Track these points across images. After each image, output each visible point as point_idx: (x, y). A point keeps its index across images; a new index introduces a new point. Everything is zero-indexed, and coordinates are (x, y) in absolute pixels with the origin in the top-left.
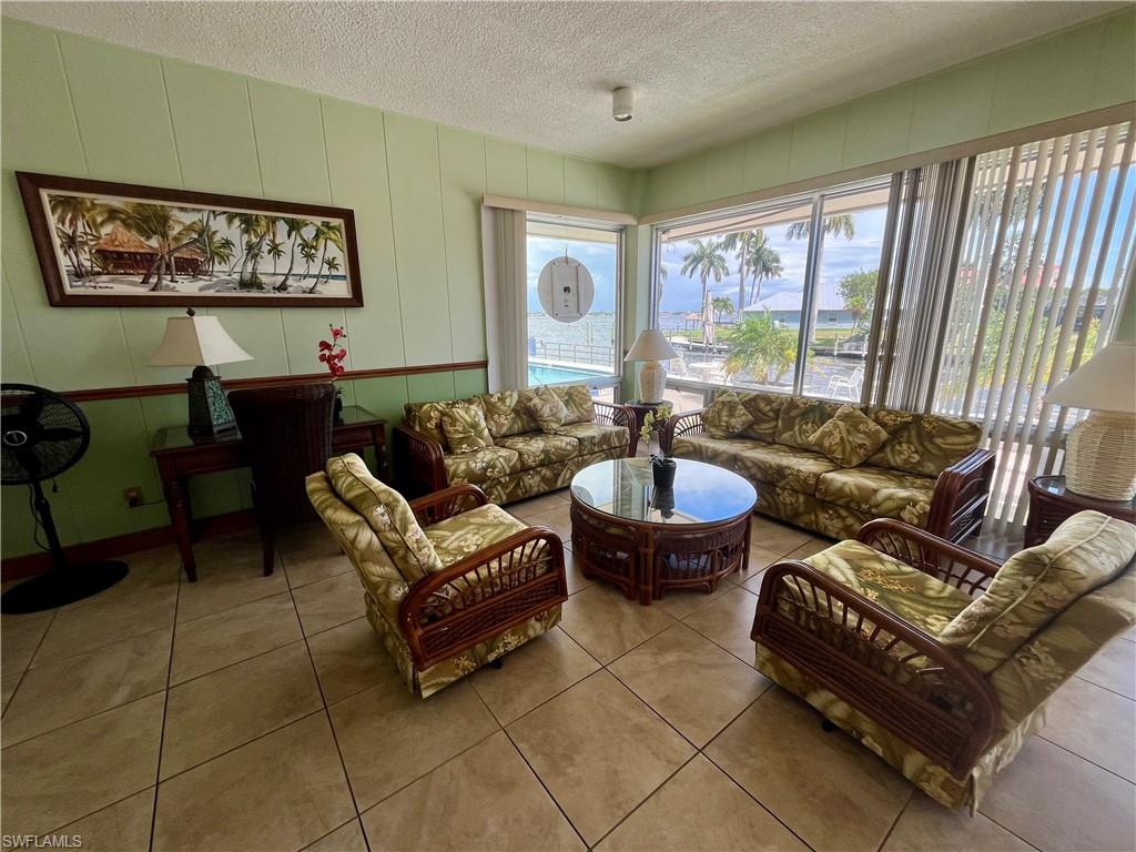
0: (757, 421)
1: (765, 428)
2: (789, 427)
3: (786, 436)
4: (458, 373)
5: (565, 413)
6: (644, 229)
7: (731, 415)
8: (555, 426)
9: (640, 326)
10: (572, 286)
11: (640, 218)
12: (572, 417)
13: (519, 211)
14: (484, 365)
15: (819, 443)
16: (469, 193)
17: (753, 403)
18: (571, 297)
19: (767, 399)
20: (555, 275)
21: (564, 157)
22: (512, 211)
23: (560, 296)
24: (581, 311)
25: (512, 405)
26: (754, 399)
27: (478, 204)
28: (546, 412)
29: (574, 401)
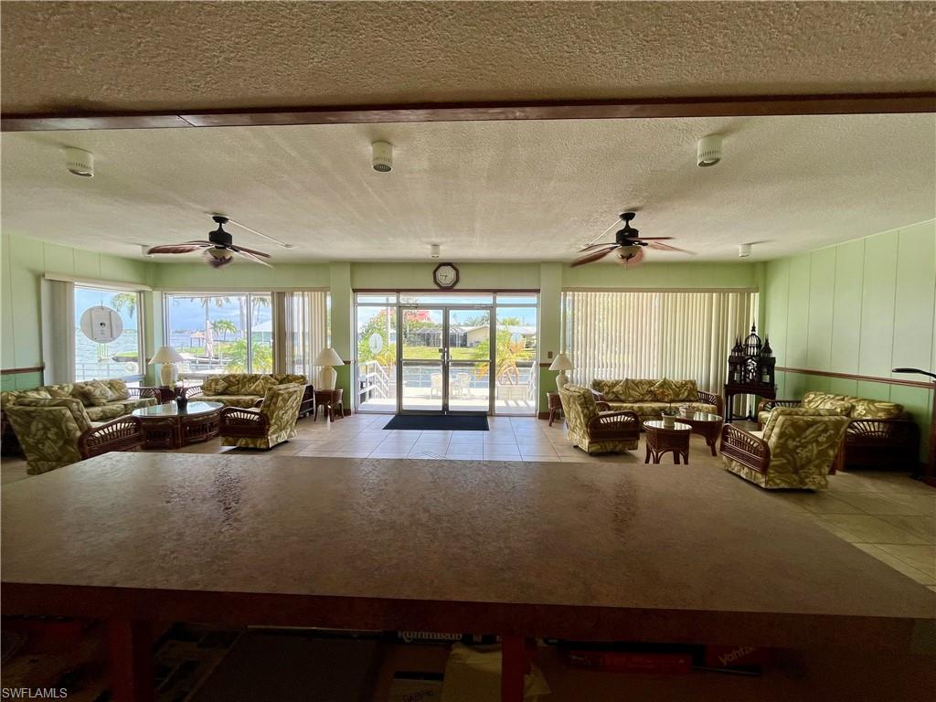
0: (230, 386)
1: (234, 388)
2: (244, 386)
3: (243, 390)
4: (18, 375)
5: (110, 393)
6: (156, 294)
7: (216, 385)
8: (104, 401)
9: (157, 346)
10: (107, 322)
11: (154, 287)
12: (114, 397)
13: (70, 283)
14: (41, 369)
15: (255, 390)
16: (31, 271)
17: (226, 379)
18: (106, 329)
19: (234, 376)
20: (93, 316)
21: (100, 254)
22: (65, 282)
23: (97, 328)
24: (114, 336)
25: (70, 391)
26: (228, 377)
27: (39, 277)
28: (97, 393)
29: (115, 388)
